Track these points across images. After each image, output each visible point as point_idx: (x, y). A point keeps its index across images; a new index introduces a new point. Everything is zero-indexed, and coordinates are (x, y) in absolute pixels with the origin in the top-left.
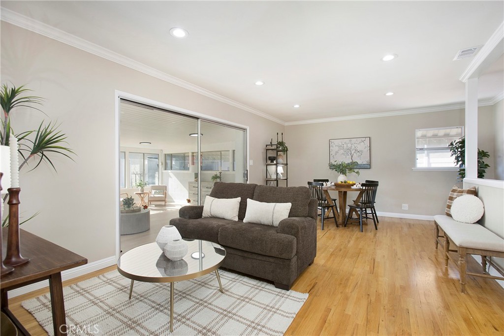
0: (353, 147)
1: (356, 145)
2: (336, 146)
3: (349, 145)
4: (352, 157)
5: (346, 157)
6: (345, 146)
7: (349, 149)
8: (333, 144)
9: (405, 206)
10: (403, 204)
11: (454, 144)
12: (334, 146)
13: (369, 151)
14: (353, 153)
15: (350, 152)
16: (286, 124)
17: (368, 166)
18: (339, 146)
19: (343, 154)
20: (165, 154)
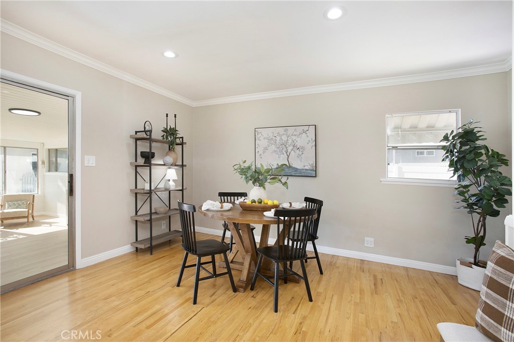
0: (290, 141)
1: (294, 138)
2: (264, 138)
3: (284, 138)
4: (288, 157)
5: (279, 157)
6: (278, 138)
7: (284, 144)
8: (260, 135)
9: (369, 241)
10: (366, 238)
11: (451, 138)
12: (262, 138)
13: (314, 147)
14: (289, 151)
15: (285, 149)
16: (194, 104)
17: (312, 174)
18: (270, 140)
19: (275, 151)
20: (49, 150)
